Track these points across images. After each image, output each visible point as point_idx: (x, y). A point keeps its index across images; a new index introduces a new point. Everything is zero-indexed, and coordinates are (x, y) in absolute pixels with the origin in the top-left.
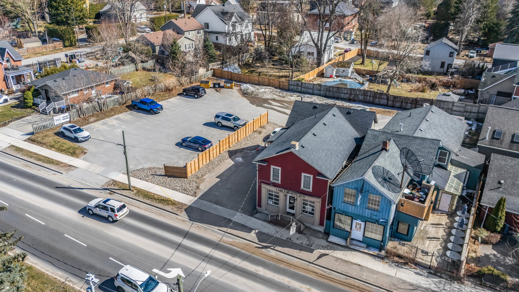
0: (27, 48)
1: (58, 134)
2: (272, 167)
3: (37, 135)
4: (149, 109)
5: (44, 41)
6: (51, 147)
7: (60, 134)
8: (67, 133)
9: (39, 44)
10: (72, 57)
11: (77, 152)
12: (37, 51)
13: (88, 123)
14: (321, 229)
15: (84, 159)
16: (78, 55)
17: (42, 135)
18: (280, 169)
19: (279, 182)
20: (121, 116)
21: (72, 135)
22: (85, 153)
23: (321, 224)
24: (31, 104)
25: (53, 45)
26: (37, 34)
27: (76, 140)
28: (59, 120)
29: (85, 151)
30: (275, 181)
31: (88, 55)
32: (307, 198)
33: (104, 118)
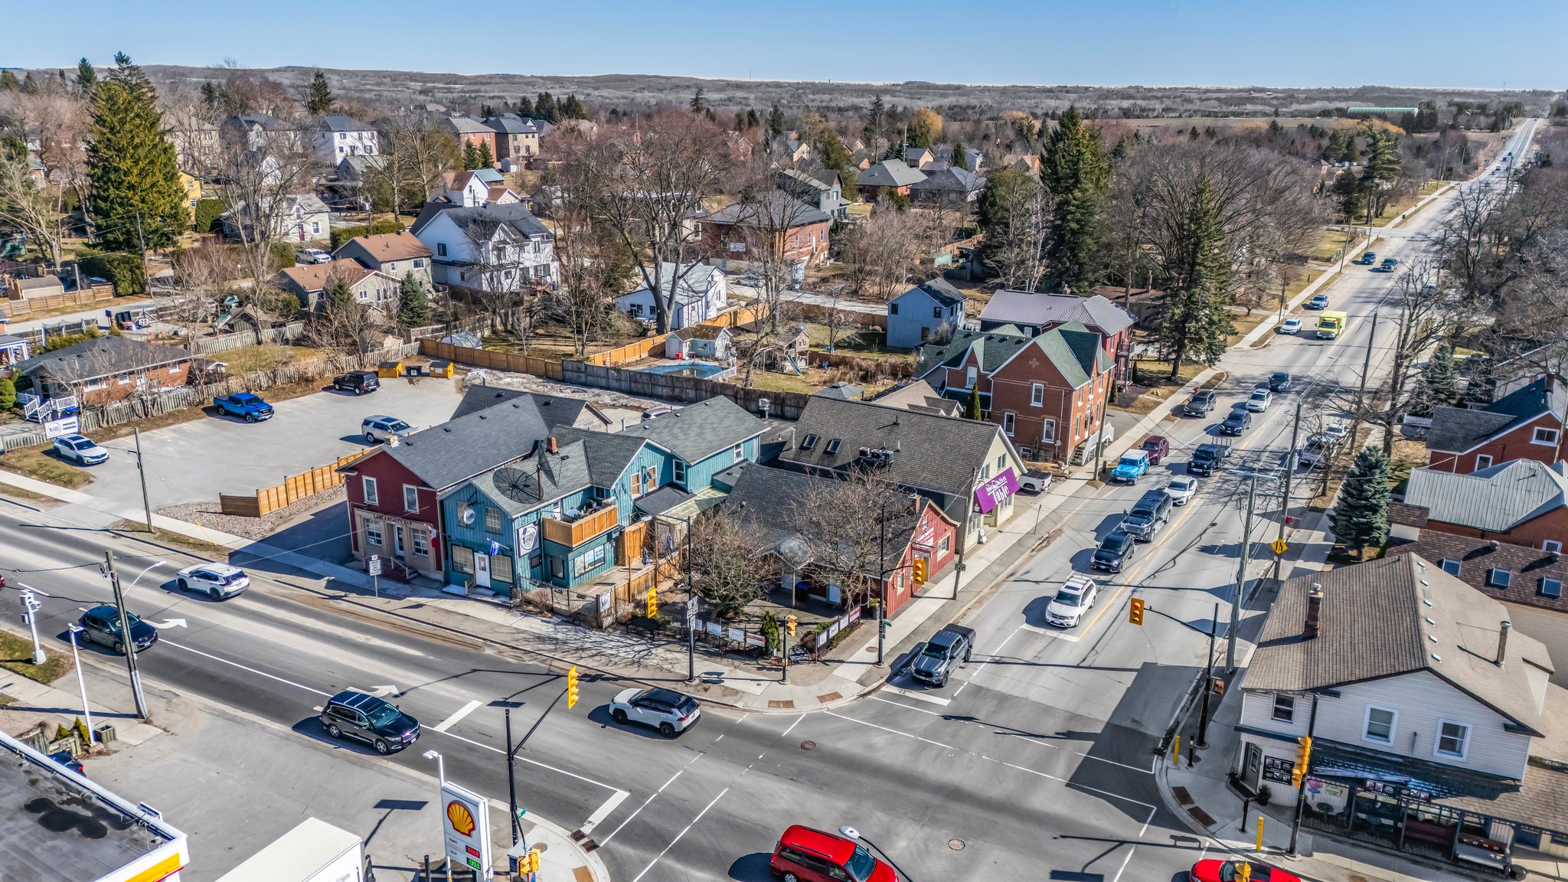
0: (31, 300)
1: (47, 453)
2: (365, 478)
3: (10, 455)
4: (243, 412)
5: (70, 284)
6: (32, 473)
7: (55, 453)
8: (65, 450)
9: (59, 289)
10: (124, 316)
11: (76, 480)
12: (53, 304)
13: (114, 437)
14: (439, 576)
15: (86, 492)
16: (137, 314)
17: (17, 455)
18: (374, 479)
19: (377, 503)
20: (186, 426)
21: (72, 454)
22: (91, 482)
23: (439, 568)
24: (11, 405)
25: (89, 292)
26: (59, 269)
27: (79, 462)
28: (56, 429)
29: (92, 479)
30: (371, 502)
31: (160, 314)
32: (415, 525)
33: (149, 429)
